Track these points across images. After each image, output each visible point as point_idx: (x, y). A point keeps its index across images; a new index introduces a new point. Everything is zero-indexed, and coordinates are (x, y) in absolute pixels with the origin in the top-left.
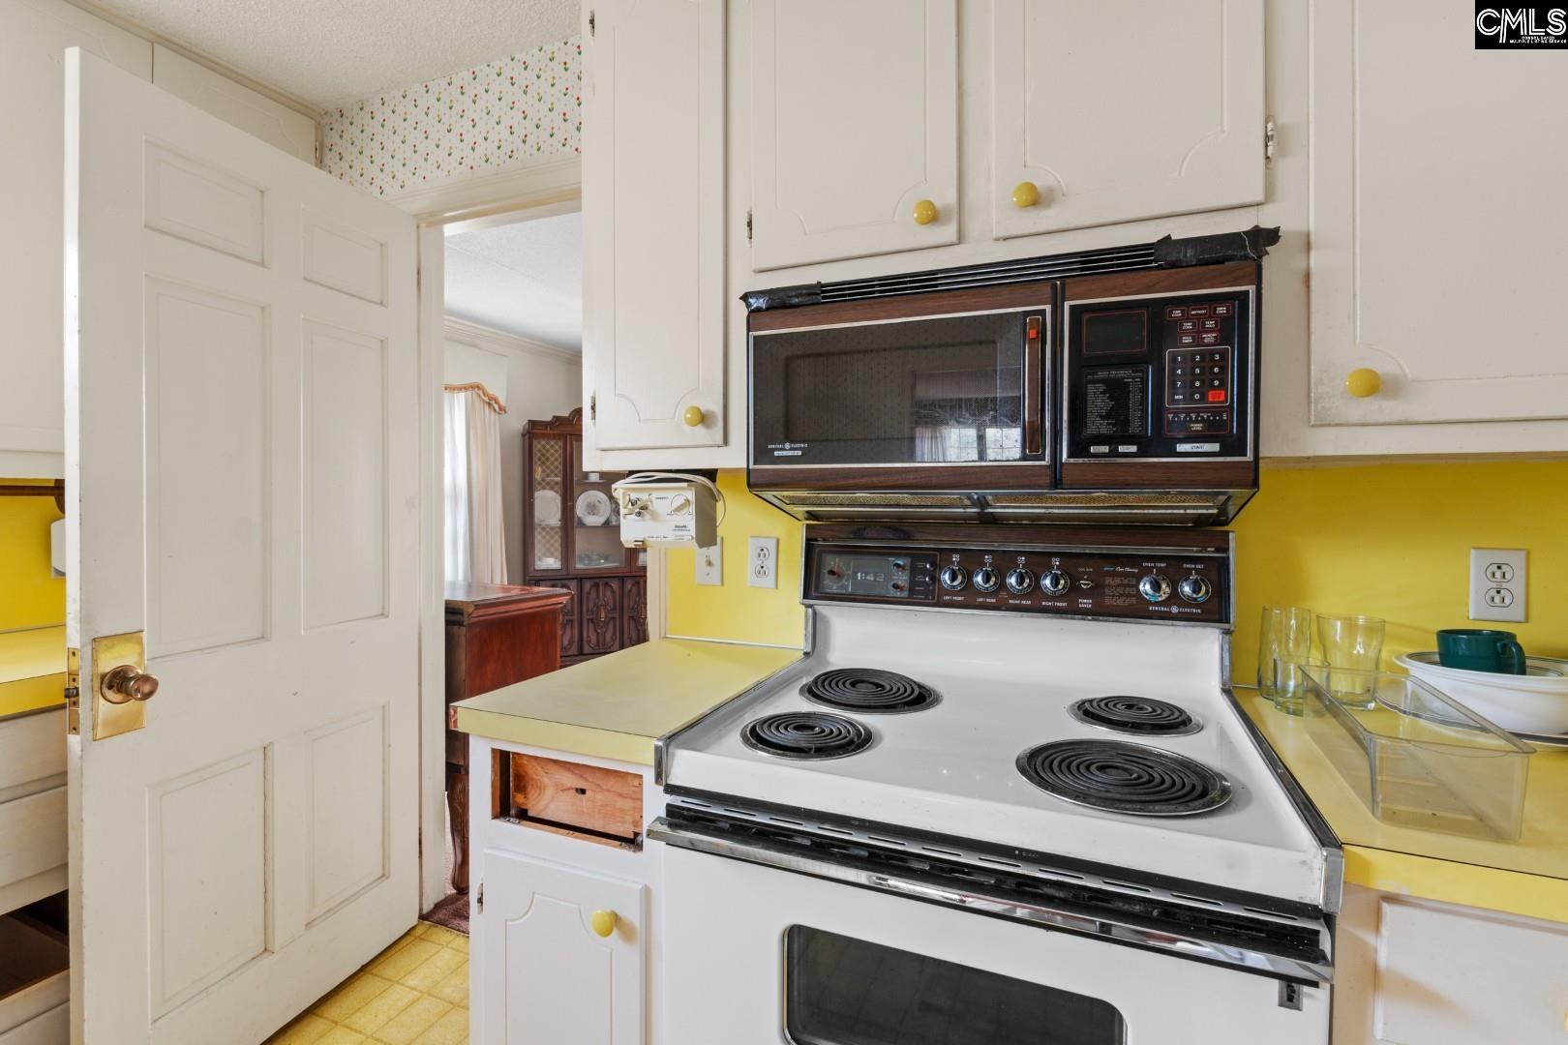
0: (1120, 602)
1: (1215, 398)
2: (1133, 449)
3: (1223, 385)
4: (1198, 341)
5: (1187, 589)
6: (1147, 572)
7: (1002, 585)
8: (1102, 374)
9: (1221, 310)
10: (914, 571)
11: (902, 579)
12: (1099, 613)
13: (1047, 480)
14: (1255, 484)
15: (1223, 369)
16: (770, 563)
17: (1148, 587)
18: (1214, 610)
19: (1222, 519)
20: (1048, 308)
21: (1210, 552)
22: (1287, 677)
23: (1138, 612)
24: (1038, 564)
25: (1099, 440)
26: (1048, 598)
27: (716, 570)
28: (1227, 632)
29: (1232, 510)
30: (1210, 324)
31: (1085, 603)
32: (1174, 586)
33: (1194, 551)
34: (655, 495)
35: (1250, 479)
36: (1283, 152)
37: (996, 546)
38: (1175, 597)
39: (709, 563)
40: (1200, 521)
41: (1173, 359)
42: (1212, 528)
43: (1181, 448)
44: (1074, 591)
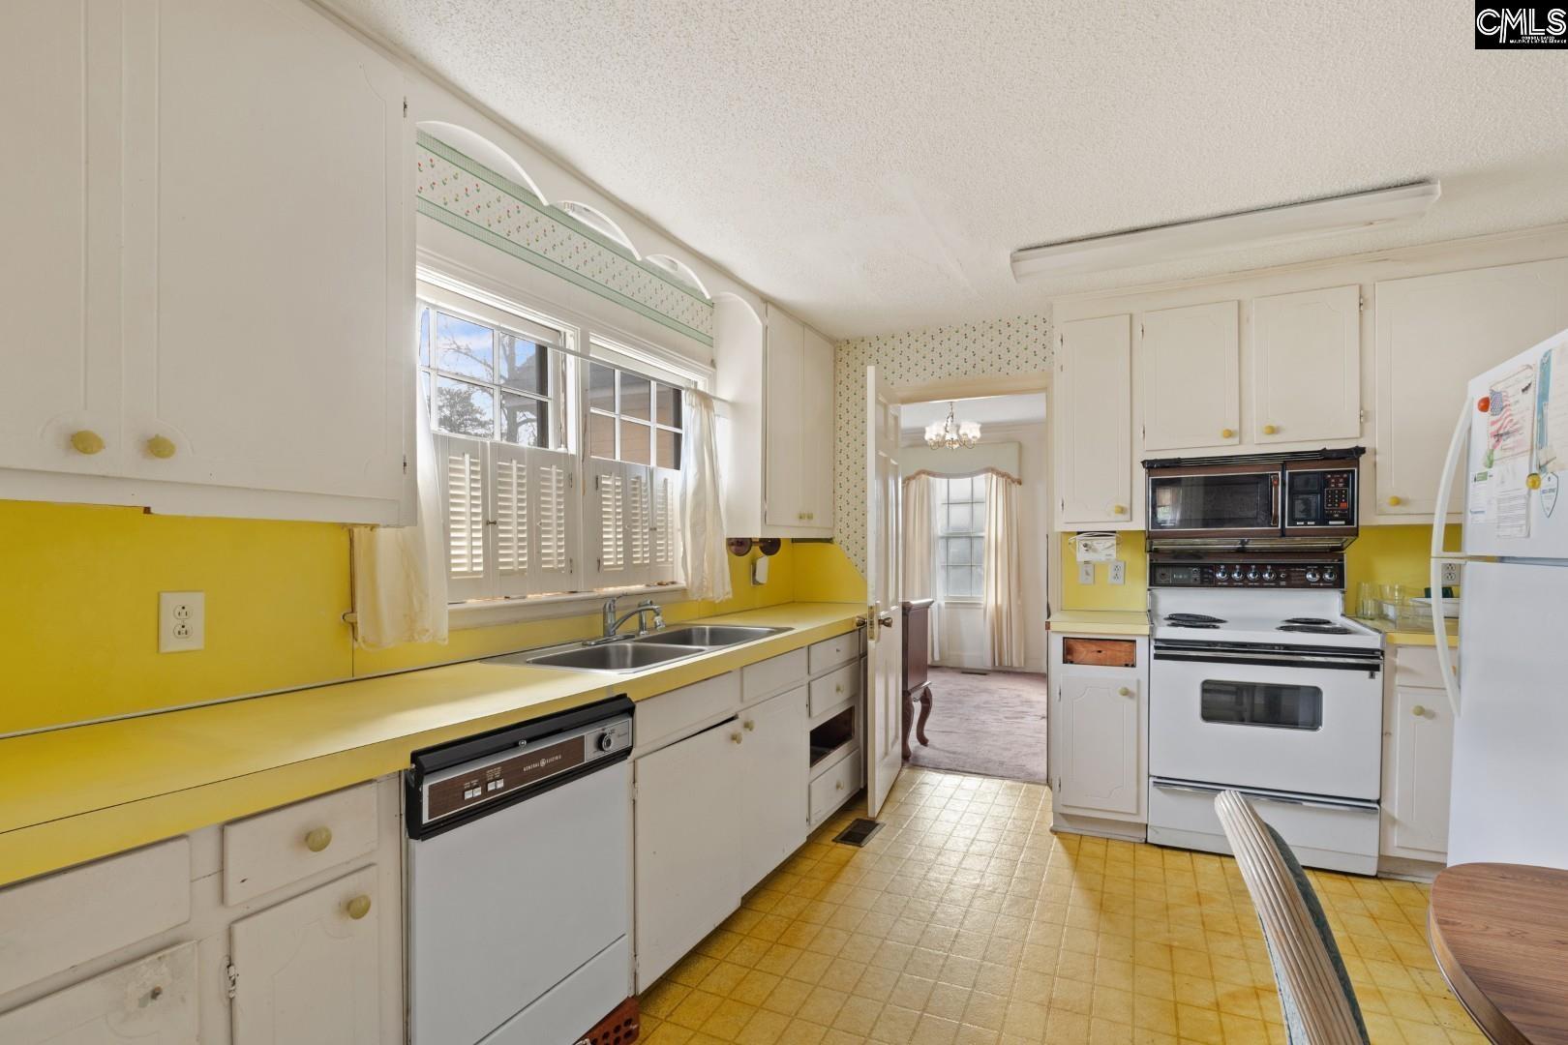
0: (1298, 582)
1: (1343, 505)
2: (1313, 523)
3: (1346, 501)
4: (1337, 486)
5: (1327, 576)
6: (1309, 570)
7: (1246, 577)
8: (1301, 497)
9: (1345, 476)
10: (1202, 573)
11: (1197, 576)
12: (1289, 586)
13: (1279, 535)
14: (1357, 535)
15: (1346, 496)
16: (1121, 573)
17: (1310, 576)
18: (1339, 583)
19: (1341, 549)
20: (1280, 473)
21: (1336, 561)
22: (1367, 610)
23: (1307, 585)
24: (1261, 568)
25: (1300, 520)
26: (1267, 582)
27: (1091, 578)
28: (1343, 592)
29: (1345, 545)
30: (1341, 480)
31: (1283, 583)
32: (1321, 575)
33: (1329, 561)
34: (1095, 542)
35: (1355, 533)
36: (1366, 420)
37: (1241, 561)
38: (1322, 579)
39: (1087, 574)
40: (1333, 549)
41: (1328, 491)
42: (1337, 552)
43: (1330, 523)
44: (1278, 579)
